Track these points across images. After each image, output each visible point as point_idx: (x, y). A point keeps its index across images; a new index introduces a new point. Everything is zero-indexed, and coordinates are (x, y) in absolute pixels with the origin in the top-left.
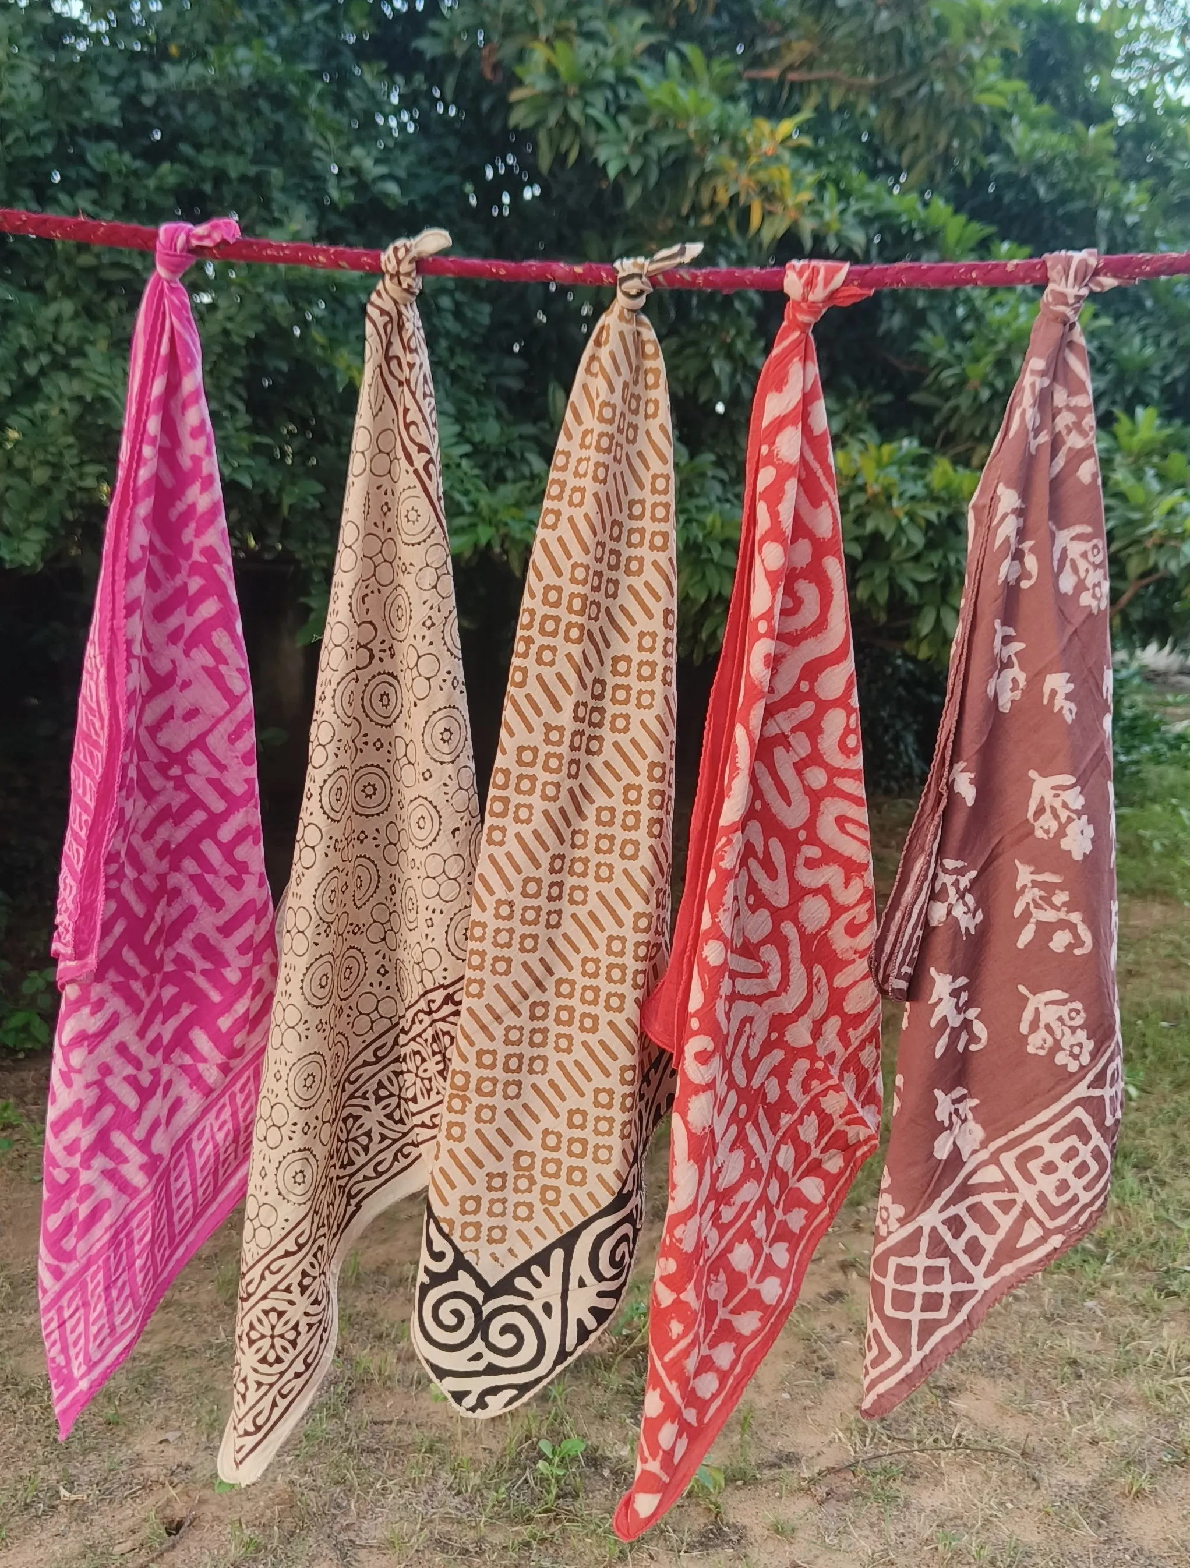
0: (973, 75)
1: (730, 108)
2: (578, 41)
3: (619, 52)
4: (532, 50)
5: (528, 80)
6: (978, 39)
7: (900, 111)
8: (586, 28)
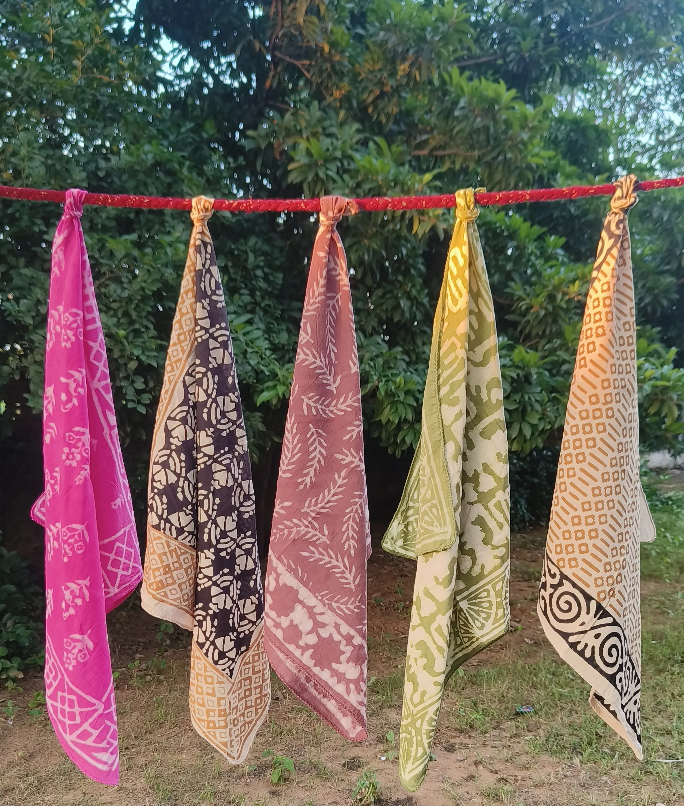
0: (526, 148)
1: (401, 169)
2: (322, 138)
3: (344, 142)
4: (299, 143)
5: (297, 158)
6: (526, 130)
7: (490, 167)
8: (326, 132)
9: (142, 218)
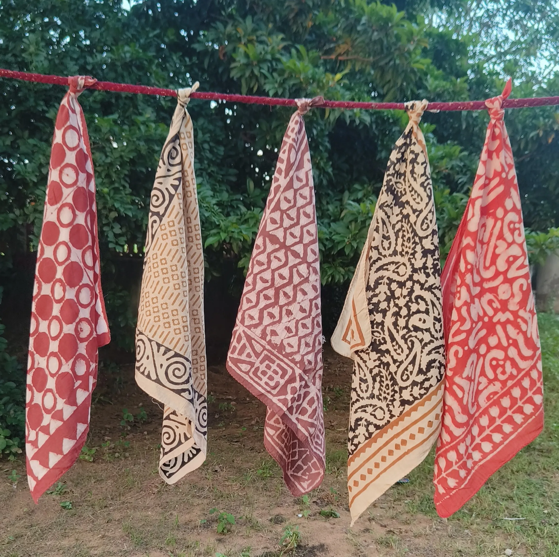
0: (411, 56)
1: (316, 70)
2: (256, 44)
3: (273, 48)
4: (239, 48)
5: (237, 59)
6: (412, 43)
7: (383, 70)
8: (259, 39)
9: (121, 103)
